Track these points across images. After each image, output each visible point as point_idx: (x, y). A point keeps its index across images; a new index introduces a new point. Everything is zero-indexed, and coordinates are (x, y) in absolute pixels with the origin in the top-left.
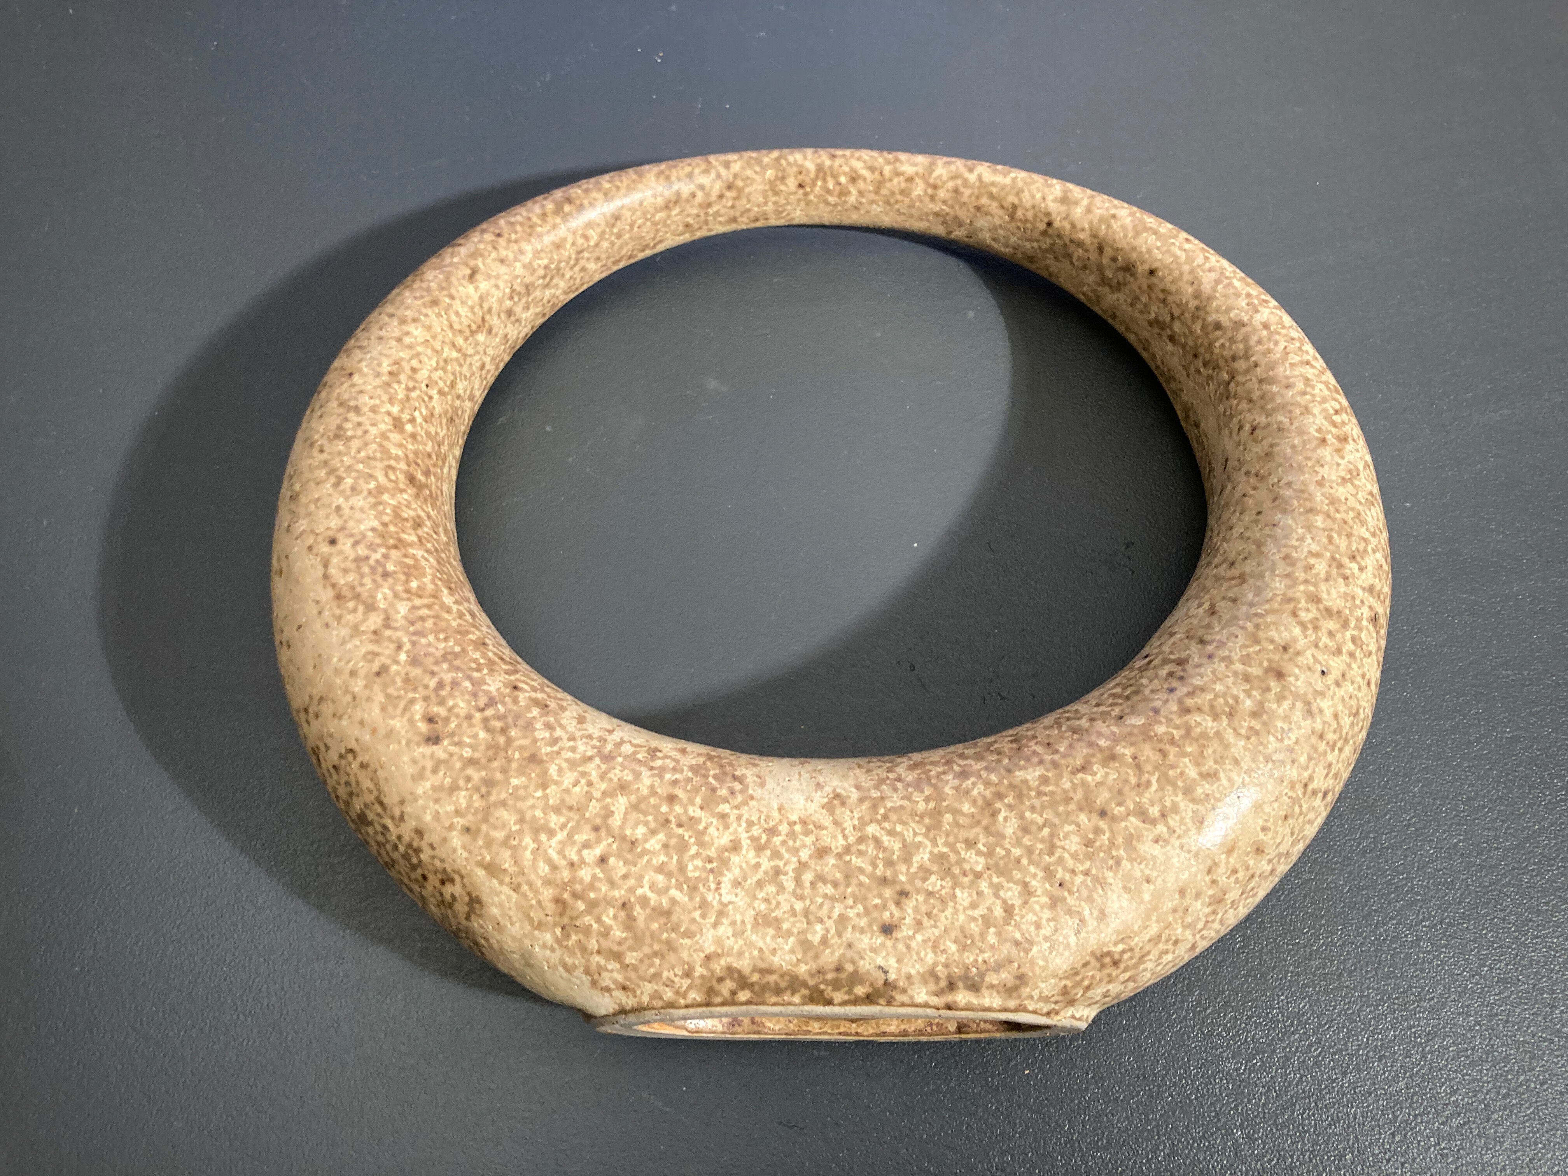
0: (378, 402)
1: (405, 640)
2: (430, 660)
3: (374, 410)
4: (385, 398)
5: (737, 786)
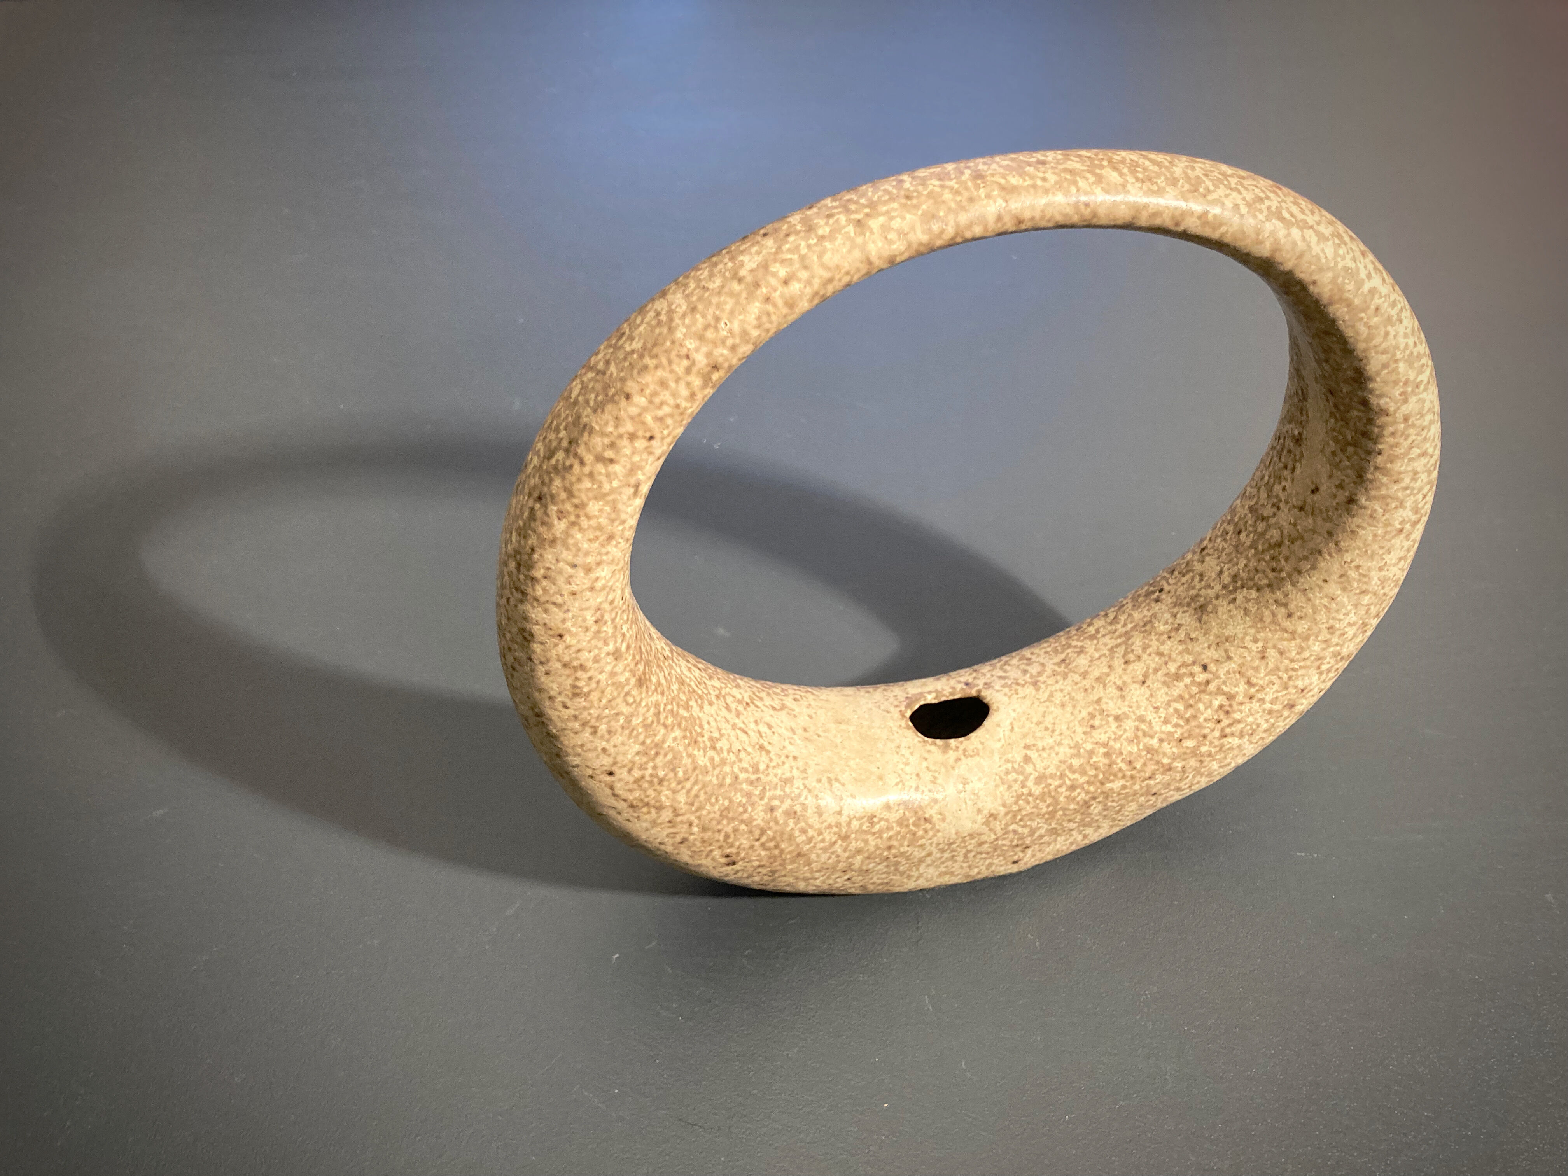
0: (596, 651)
1: (693, 818)
2: (714, 823)
3: (596, 660)
4: (600, 644)
5: (928, 826)
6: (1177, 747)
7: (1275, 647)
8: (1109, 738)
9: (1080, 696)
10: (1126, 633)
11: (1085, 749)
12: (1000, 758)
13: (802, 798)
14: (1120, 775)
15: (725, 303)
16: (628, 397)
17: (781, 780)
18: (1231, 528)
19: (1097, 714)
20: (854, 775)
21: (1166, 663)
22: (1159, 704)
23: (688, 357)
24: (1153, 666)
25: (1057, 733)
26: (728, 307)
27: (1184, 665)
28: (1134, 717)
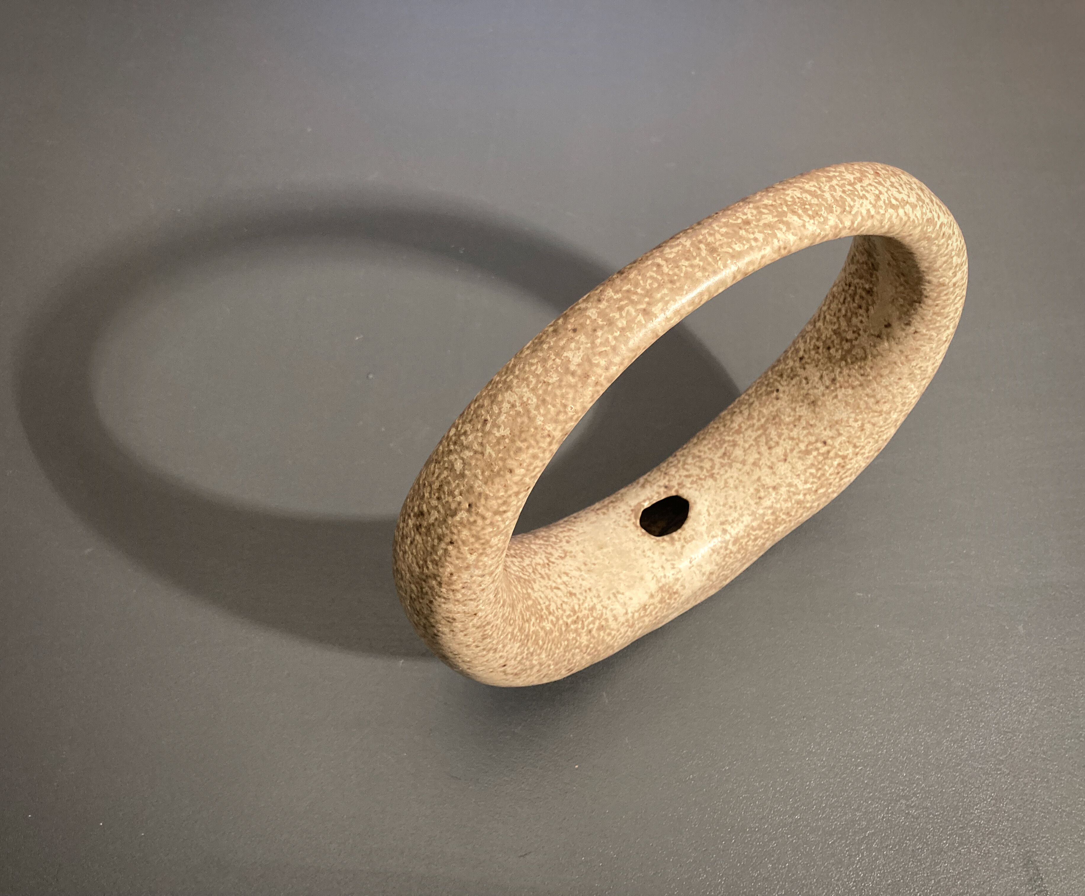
6: (815, 495)
7: (869, 422)
8: (773, 502)
9: (745, 478)
10: (762, 426)
11: (759, 514)
12: (708, 536)
13: (604, 615)
14: (783, 522)
15: (567, 393)
16: (511, 471)
17: (589, 610)
18: (820, 344)
19: (761, 489)
20: (626, 584)
21: (797, 444)
22: (799, 472)
23: (549, 436)
24: (789, 447)
25: (738, 508)
26: (570, 396)
27: (810, 443)
28: (785, 485)
